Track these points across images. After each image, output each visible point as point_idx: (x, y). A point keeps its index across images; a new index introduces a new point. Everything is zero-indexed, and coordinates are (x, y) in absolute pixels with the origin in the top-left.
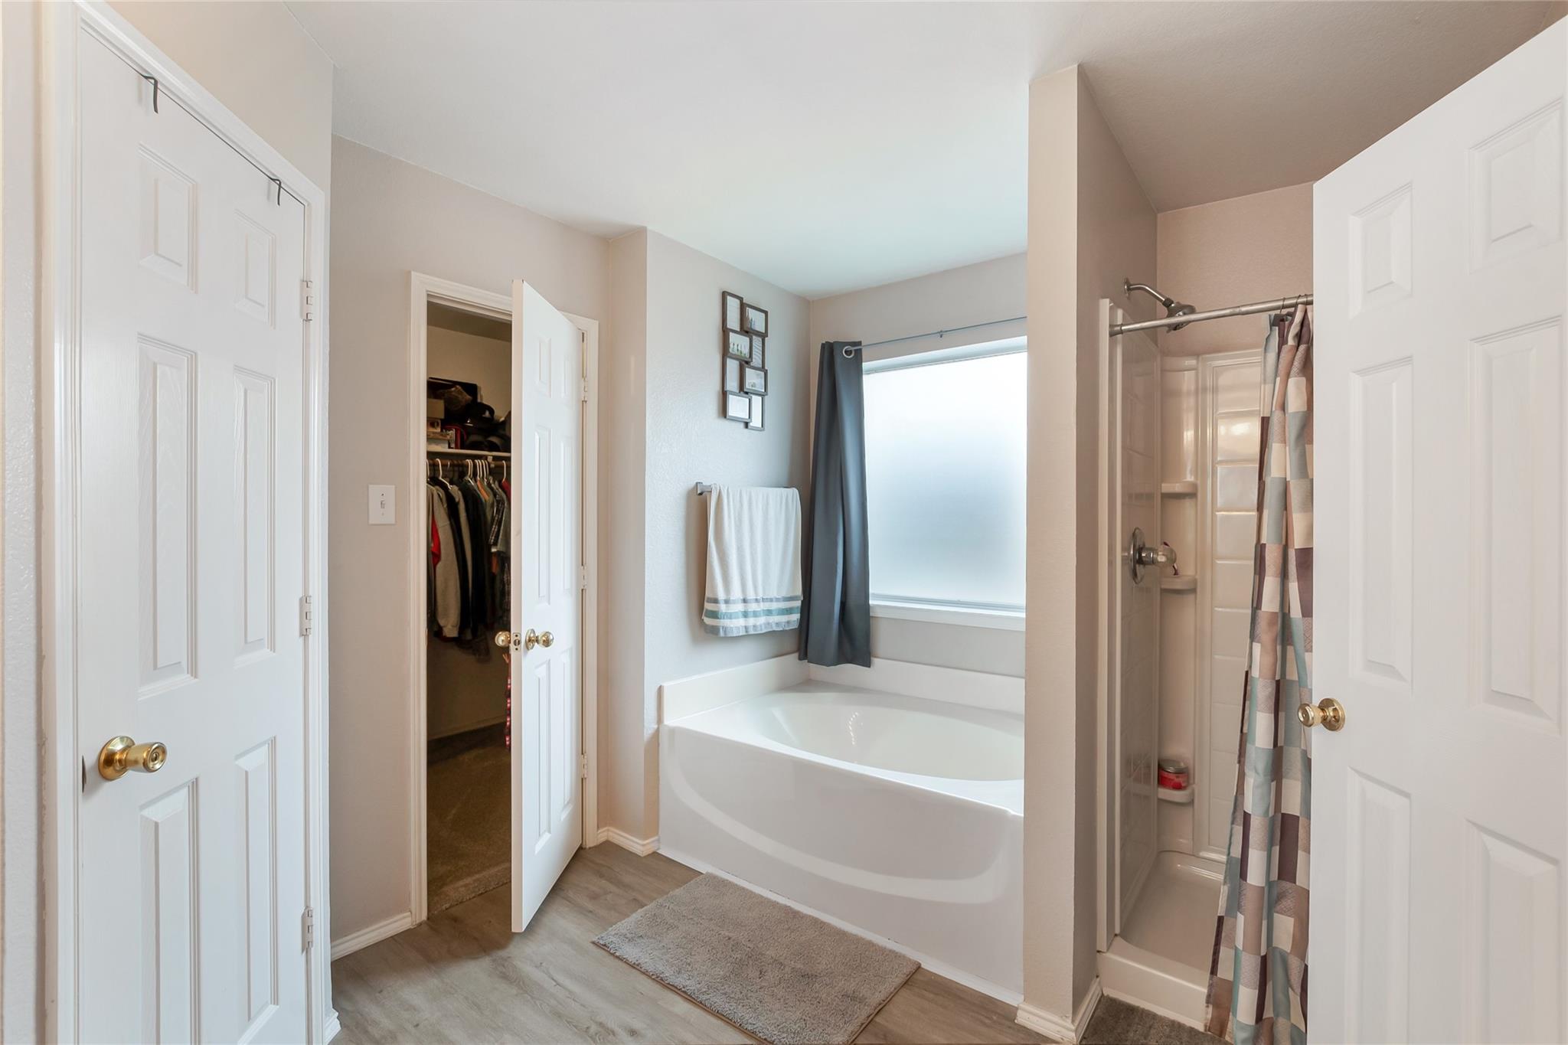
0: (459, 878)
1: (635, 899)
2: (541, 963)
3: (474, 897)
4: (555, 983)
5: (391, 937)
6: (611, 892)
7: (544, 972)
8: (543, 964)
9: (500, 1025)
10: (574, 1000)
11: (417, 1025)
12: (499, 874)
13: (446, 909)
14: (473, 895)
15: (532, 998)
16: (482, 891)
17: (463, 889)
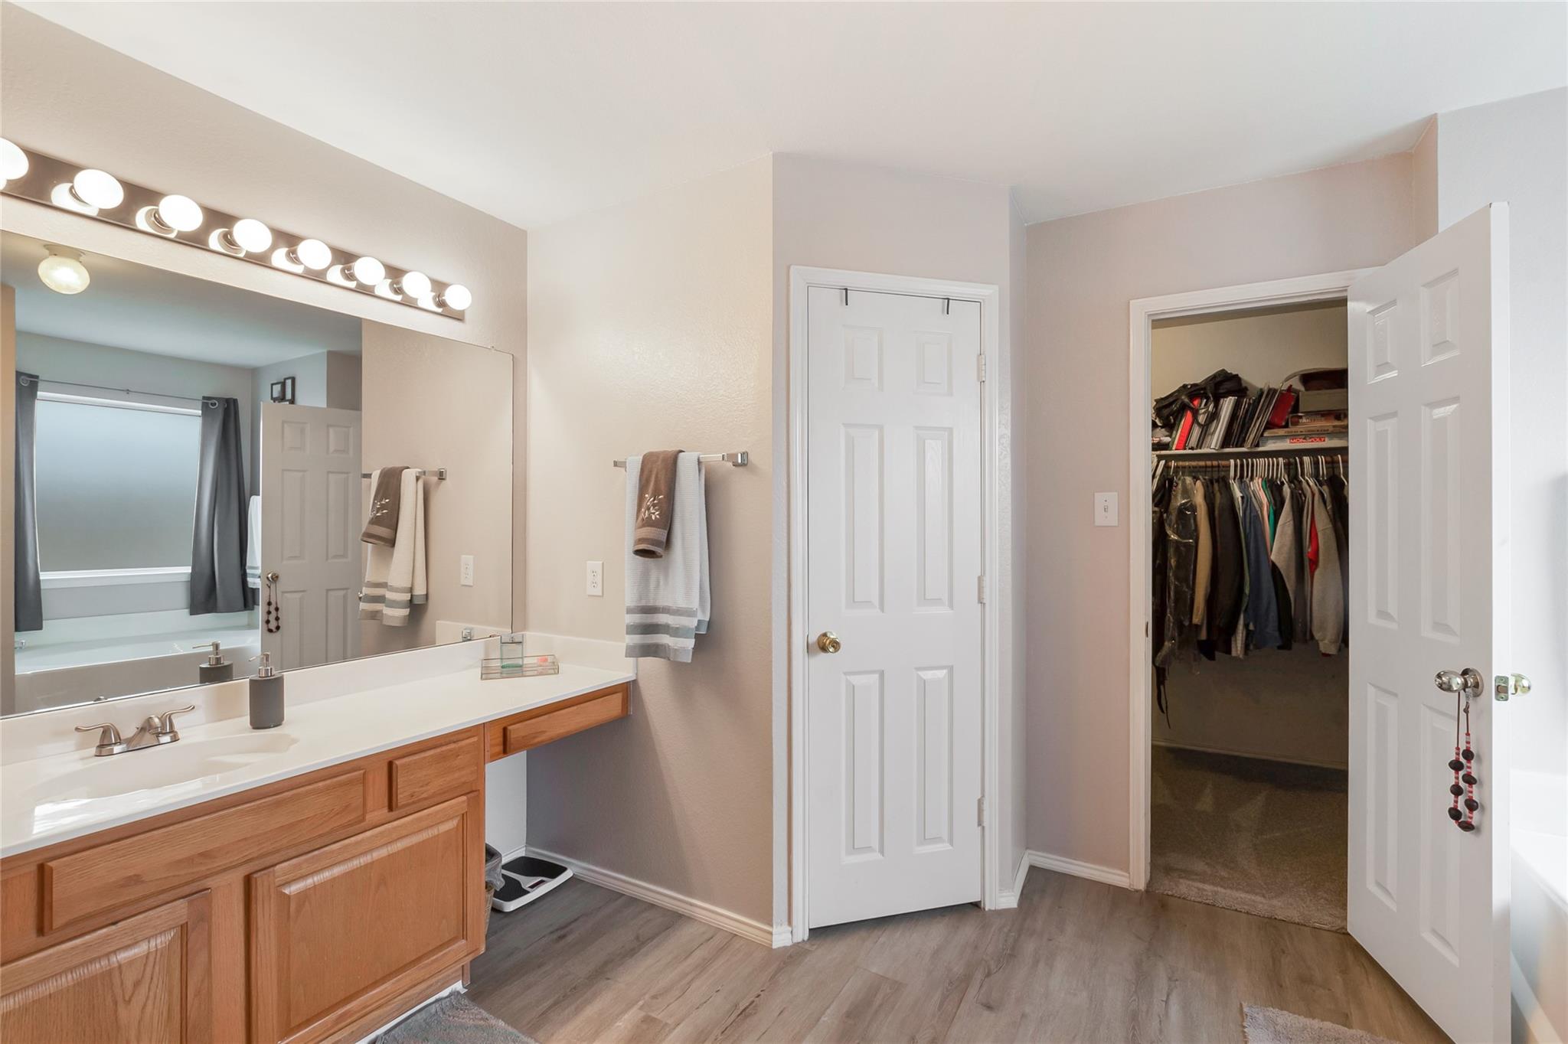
0: (1203, 881)
1: (1347, 1015)
2: (1177, 980)
3: (1198, 902)
4: (1165, 999)
5: (1109, 885)
6: (1329, 990)
7: (1170, 986)
8: (1177, 983)
9: (1091, 985)
10: (1160, 1021)
11: (1050, 940)
12: (1239, 899)
13: (1168, 895)
14: (1200, 900)
15: (1136, 992)
16: (1210, 902)
17: (1196, 890)
